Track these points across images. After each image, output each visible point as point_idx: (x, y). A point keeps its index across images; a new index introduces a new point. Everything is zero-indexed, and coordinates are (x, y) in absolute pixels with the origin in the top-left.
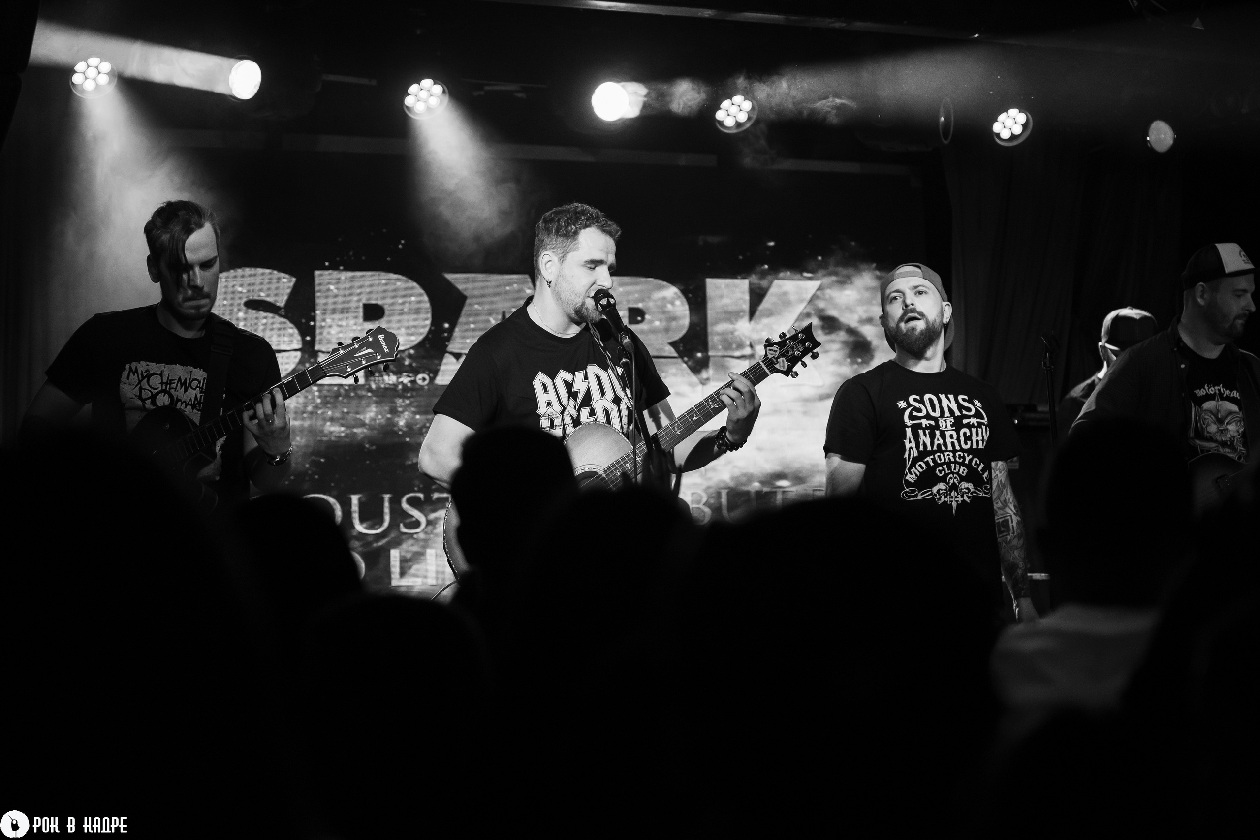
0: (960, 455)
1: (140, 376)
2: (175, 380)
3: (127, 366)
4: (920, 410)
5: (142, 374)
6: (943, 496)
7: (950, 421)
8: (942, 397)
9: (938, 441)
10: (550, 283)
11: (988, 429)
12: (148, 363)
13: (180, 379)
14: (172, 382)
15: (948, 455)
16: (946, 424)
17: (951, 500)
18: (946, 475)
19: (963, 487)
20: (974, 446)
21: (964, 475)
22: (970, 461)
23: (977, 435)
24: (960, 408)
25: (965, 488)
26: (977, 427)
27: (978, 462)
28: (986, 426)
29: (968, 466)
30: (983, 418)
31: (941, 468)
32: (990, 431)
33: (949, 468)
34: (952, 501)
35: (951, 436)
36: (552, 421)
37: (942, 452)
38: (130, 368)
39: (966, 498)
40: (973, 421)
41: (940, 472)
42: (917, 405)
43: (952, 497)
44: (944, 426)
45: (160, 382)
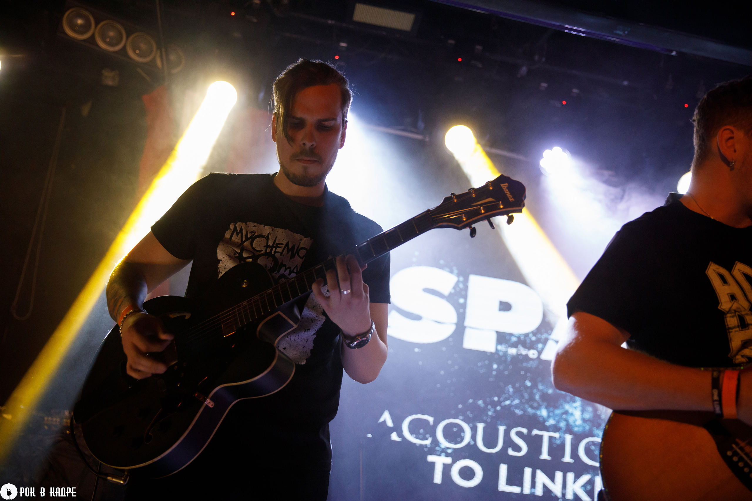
1: (244, 237)
2: (282, 244)
3: (232, 227)
5: (246, 235)
12: (255, 224)
13: (287, 245)
14: (279, 246)
36: (741, 319)
38: (235, 228)
45: (265, 244)
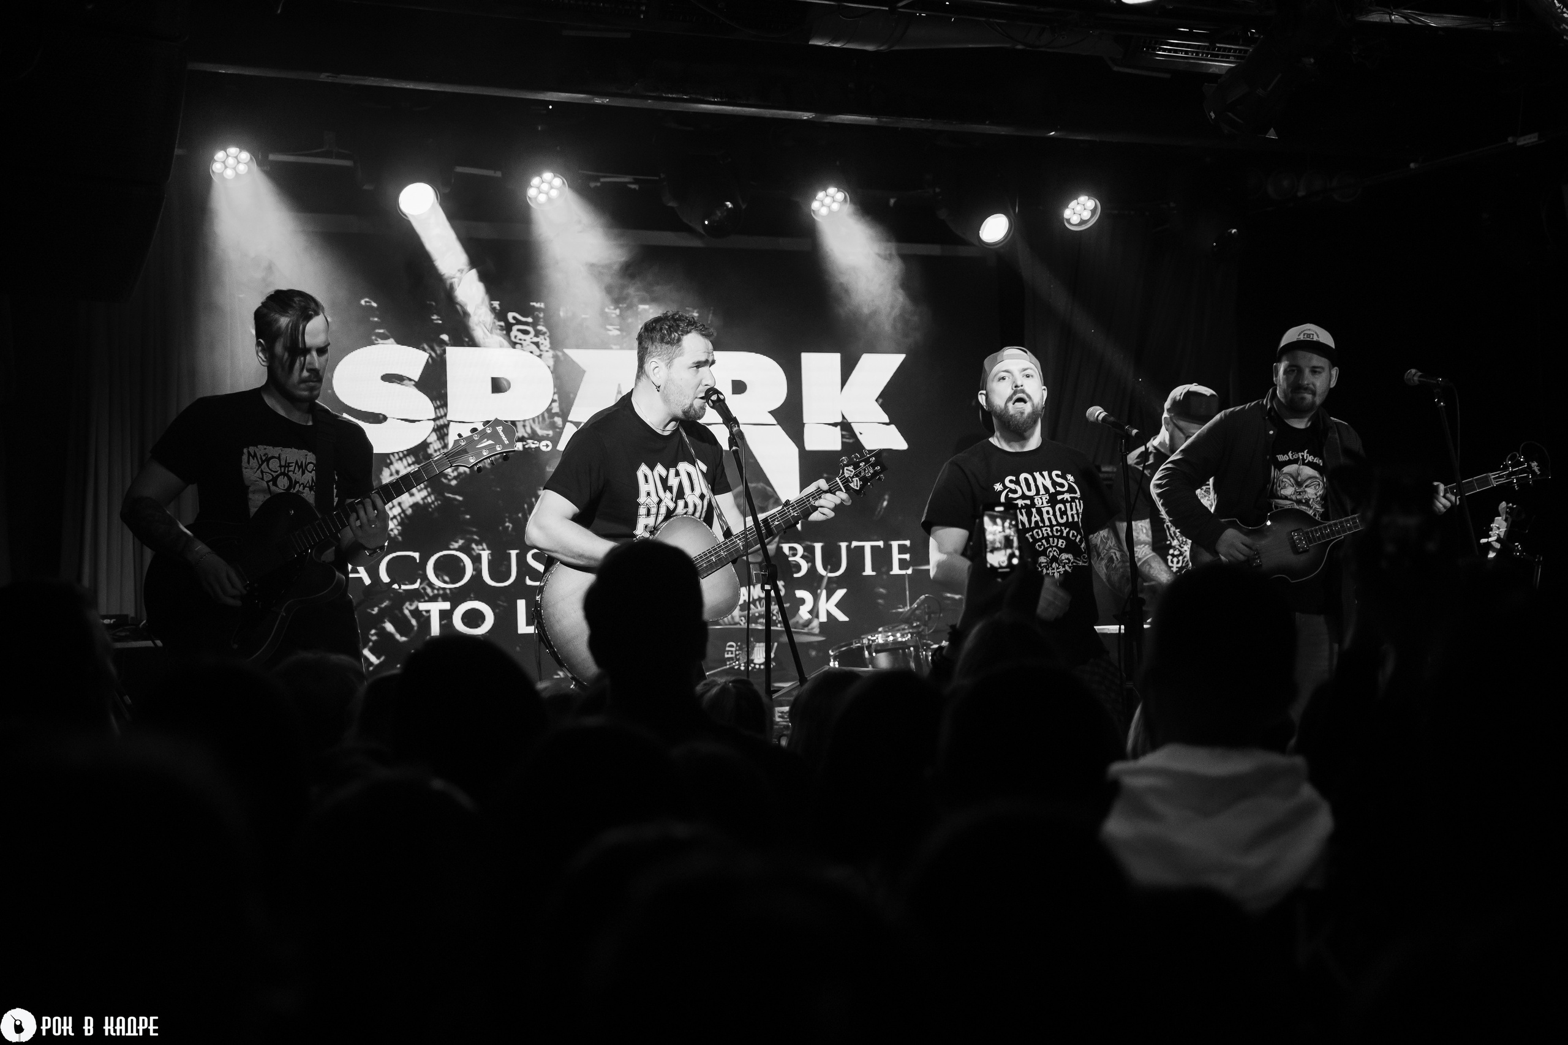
0: (1057, 529)
1: (260, 460)
2: (293, 463)
3: (245, 450)
4: (1015, 492)
5: (261, 458)
6: (1045, 569)
7: (1046, 498)
8: (1037, 475)
9: (1036, 518)
10: (659, 387)
11: (1081, 502)
12: (265, 447)
13: (297, 463)
14: (291, 465)
15: (1046, 530)
16: (1042, 501)
17: (1053, 571)
18: (1046, 549)
19: (1063, 558)
20: (1070, 520)
21: (1063, 547)
22: (1068, 533)
23: (1072, 509)
24: (1054, 484)
25: (1066, 559)
26: (1071, 502)
27: (1076, 534)
28: (1079, 499)
29: (1067, 538)
30: (1076, 493)
31: (1040, 543)
32: (1083, 503)
33: (1048, 542)
34: (1054, 573)
35: (1048, 512)
36: (649, 510)
37: (1040, 528)
38: (249, 452)
39: (1067, 568)
40: (1067, 496)
41: (1040, 546)
42: (1013, 486)
43: (1054, 569)
44: (1040, 503)
45: (279, 465)
